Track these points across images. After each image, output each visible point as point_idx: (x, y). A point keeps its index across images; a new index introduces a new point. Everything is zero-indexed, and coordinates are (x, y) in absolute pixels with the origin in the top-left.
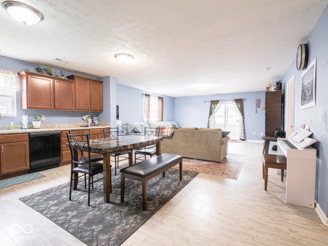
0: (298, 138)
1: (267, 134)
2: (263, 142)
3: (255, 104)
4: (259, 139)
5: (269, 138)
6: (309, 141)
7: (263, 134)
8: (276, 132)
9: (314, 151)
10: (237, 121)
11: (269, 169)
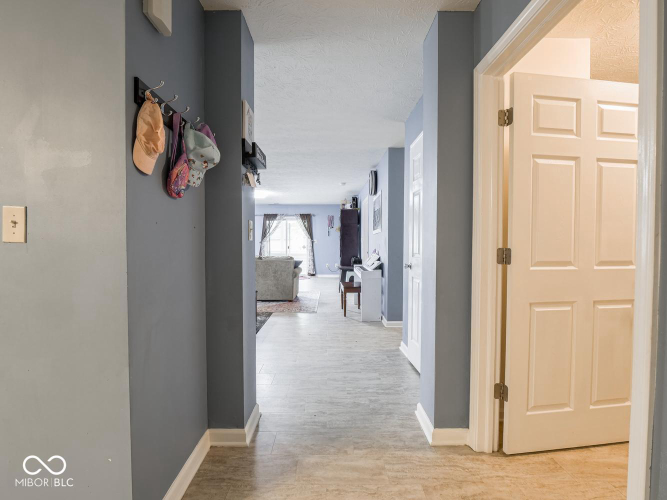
0: (370, 263)
1: (343, 263)
2: (340, 272)
3: (327, 222)
4: (333, 272)
5: (345, 267)
6: (377, 264)
7: (338, 264)
8: (353, 259)
9: (380, 271)
10: (304, 247)
11: (348, 294)
